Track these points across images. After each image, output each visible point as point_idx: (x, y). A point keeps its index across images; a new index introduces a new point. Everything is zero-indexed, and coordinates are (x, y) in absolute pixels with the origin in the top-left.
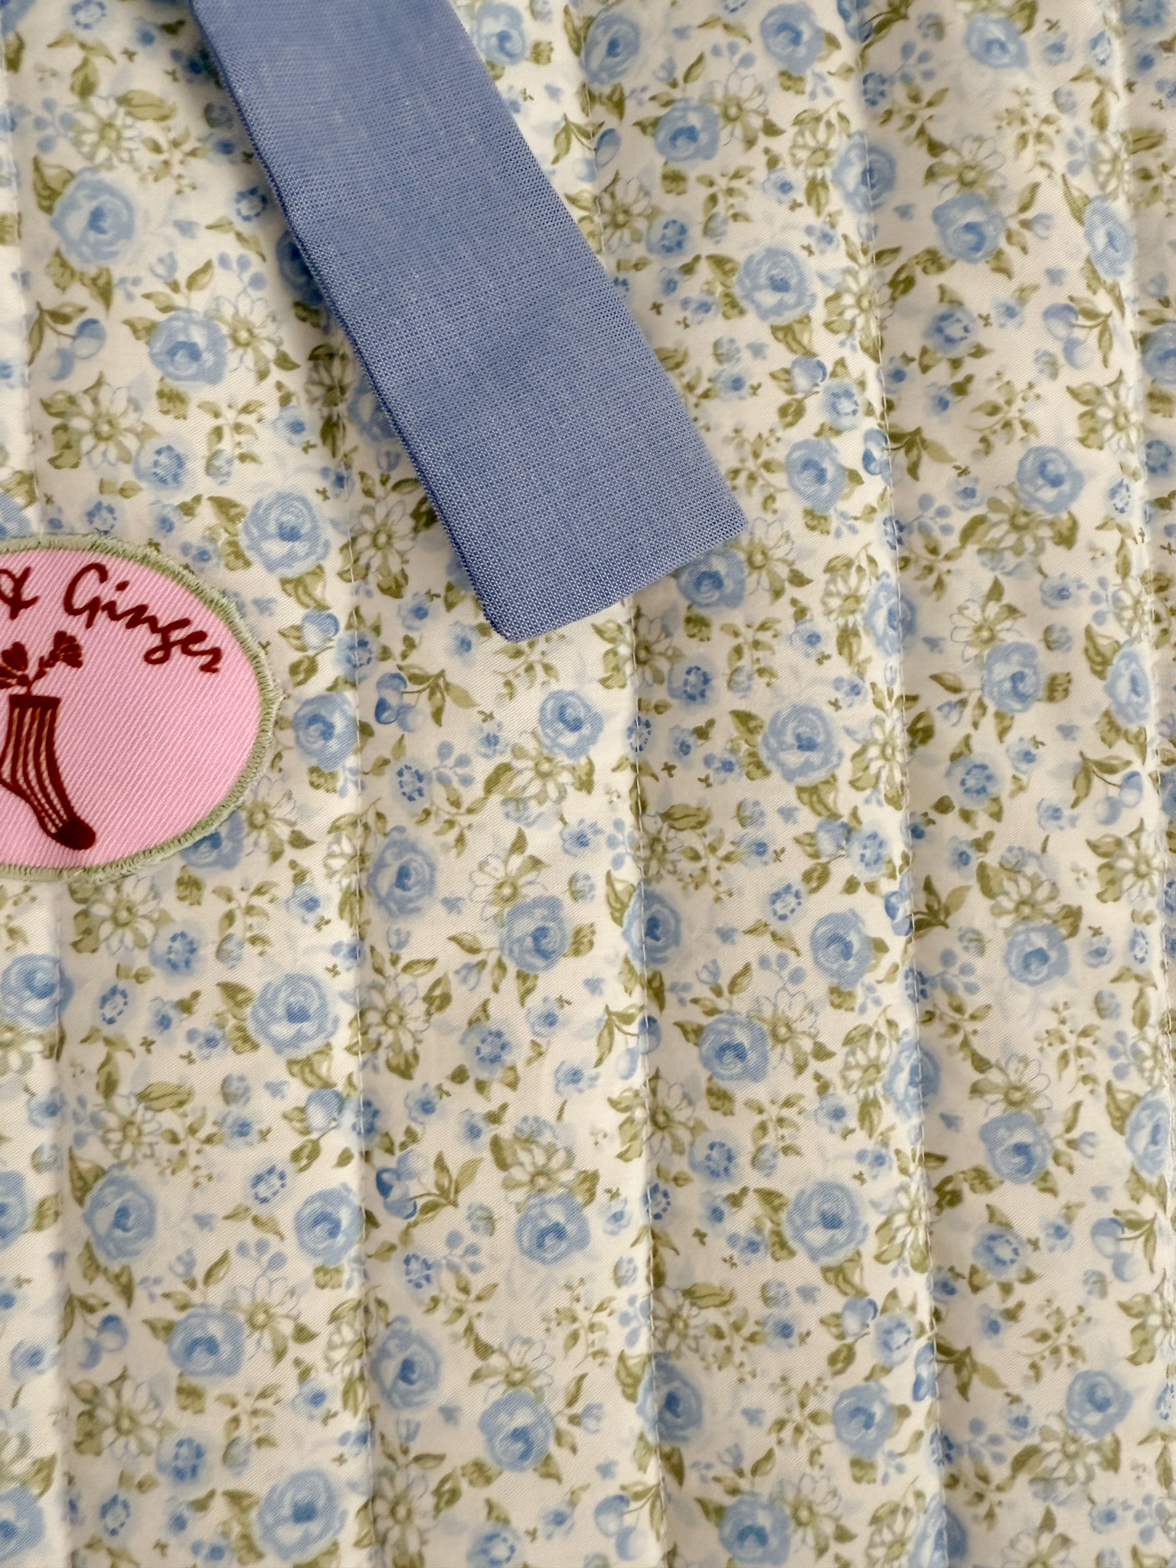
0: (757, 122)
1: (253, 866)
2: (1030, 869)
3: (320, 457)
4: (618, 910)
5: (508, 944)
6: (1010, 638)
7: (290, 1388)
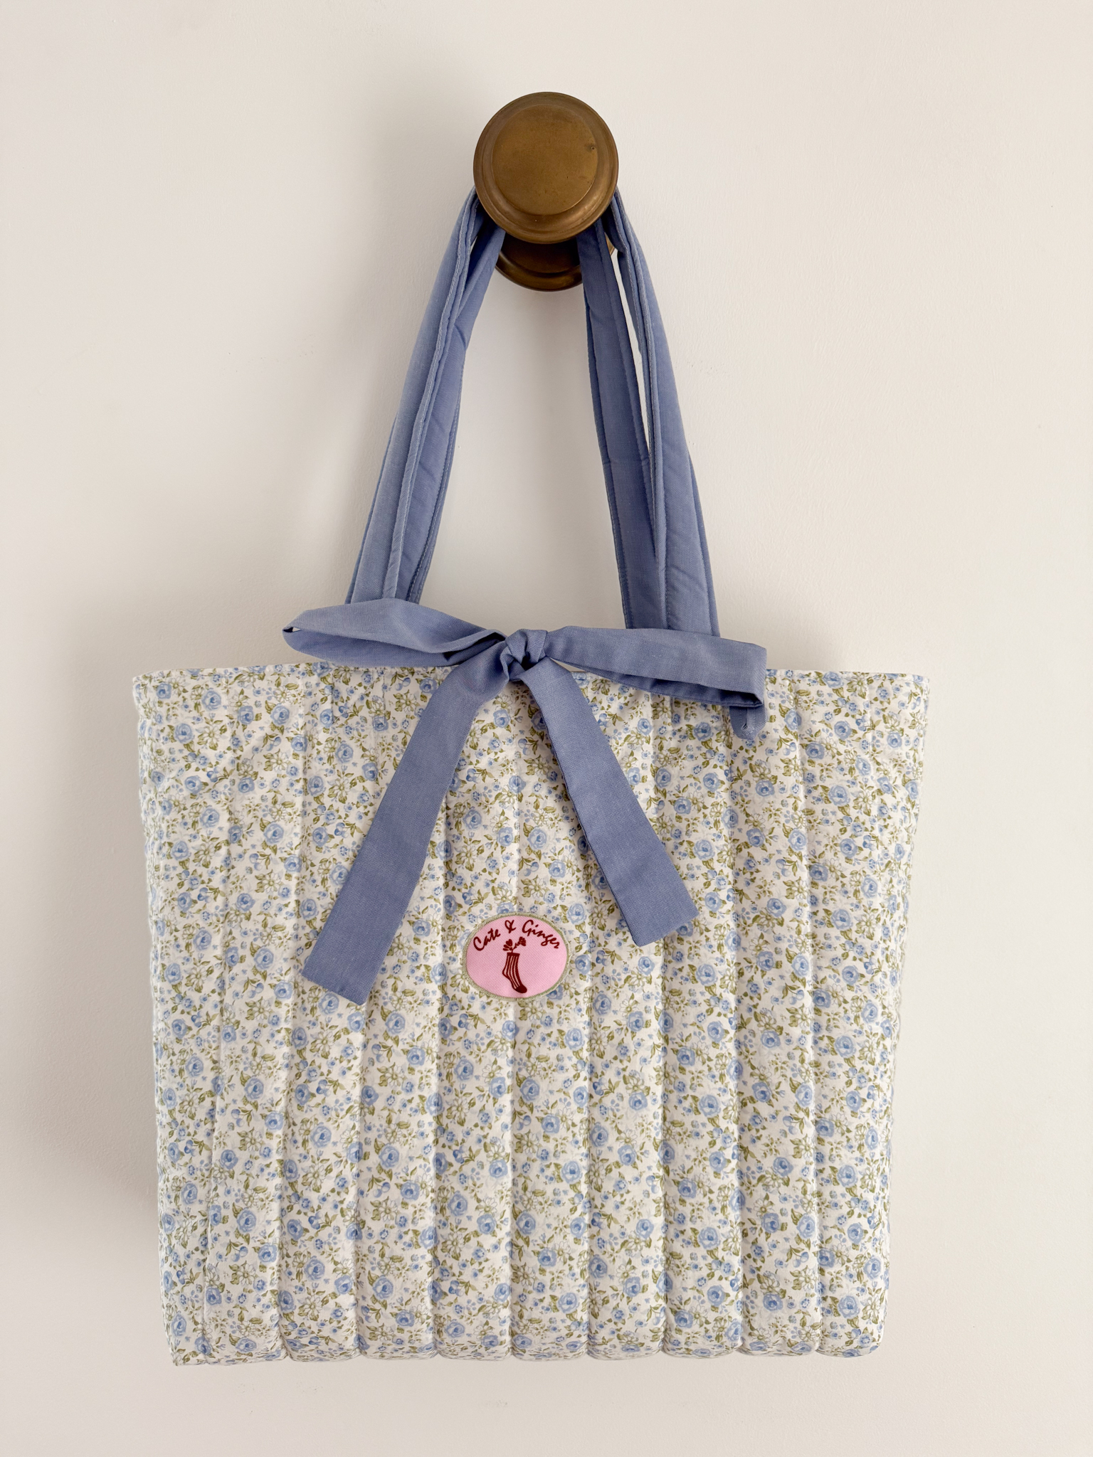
0: (701, 805)
1: (566, 999)
2: (769, 1014)
3: (585, 893)
4: (657, 1017)
5: (628, 1023)
6: (765, 950)
7: (570, 1138)
